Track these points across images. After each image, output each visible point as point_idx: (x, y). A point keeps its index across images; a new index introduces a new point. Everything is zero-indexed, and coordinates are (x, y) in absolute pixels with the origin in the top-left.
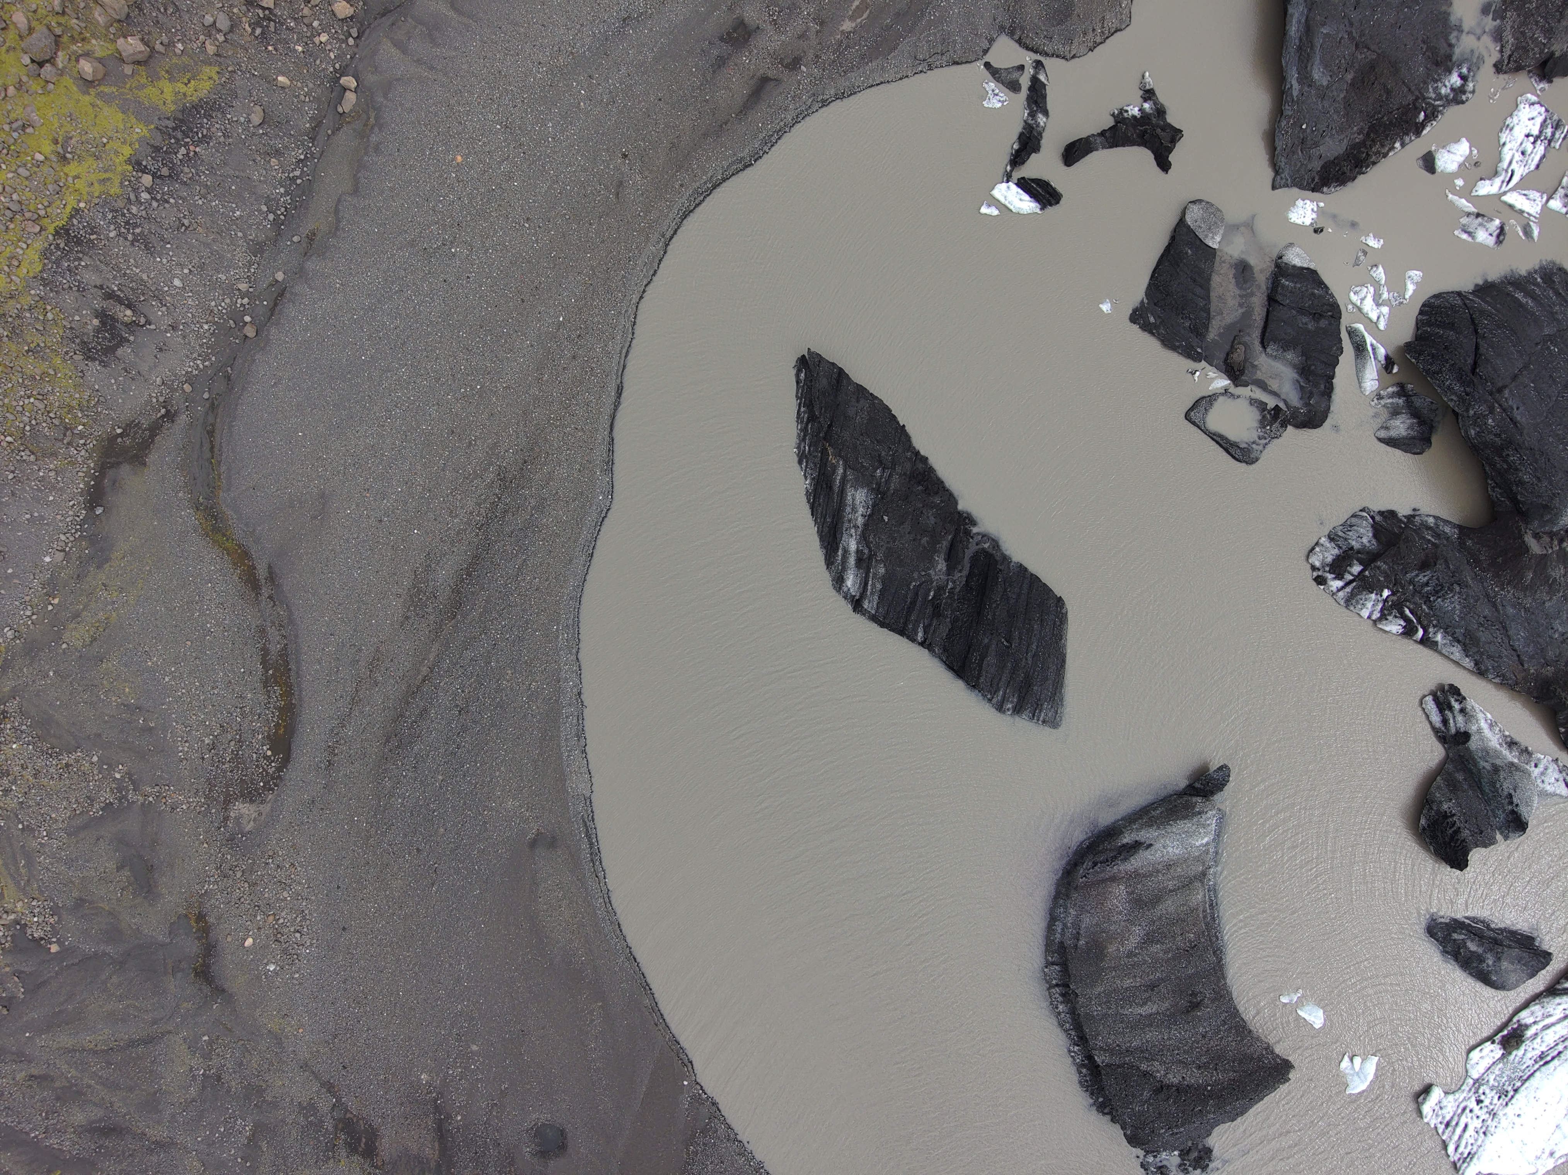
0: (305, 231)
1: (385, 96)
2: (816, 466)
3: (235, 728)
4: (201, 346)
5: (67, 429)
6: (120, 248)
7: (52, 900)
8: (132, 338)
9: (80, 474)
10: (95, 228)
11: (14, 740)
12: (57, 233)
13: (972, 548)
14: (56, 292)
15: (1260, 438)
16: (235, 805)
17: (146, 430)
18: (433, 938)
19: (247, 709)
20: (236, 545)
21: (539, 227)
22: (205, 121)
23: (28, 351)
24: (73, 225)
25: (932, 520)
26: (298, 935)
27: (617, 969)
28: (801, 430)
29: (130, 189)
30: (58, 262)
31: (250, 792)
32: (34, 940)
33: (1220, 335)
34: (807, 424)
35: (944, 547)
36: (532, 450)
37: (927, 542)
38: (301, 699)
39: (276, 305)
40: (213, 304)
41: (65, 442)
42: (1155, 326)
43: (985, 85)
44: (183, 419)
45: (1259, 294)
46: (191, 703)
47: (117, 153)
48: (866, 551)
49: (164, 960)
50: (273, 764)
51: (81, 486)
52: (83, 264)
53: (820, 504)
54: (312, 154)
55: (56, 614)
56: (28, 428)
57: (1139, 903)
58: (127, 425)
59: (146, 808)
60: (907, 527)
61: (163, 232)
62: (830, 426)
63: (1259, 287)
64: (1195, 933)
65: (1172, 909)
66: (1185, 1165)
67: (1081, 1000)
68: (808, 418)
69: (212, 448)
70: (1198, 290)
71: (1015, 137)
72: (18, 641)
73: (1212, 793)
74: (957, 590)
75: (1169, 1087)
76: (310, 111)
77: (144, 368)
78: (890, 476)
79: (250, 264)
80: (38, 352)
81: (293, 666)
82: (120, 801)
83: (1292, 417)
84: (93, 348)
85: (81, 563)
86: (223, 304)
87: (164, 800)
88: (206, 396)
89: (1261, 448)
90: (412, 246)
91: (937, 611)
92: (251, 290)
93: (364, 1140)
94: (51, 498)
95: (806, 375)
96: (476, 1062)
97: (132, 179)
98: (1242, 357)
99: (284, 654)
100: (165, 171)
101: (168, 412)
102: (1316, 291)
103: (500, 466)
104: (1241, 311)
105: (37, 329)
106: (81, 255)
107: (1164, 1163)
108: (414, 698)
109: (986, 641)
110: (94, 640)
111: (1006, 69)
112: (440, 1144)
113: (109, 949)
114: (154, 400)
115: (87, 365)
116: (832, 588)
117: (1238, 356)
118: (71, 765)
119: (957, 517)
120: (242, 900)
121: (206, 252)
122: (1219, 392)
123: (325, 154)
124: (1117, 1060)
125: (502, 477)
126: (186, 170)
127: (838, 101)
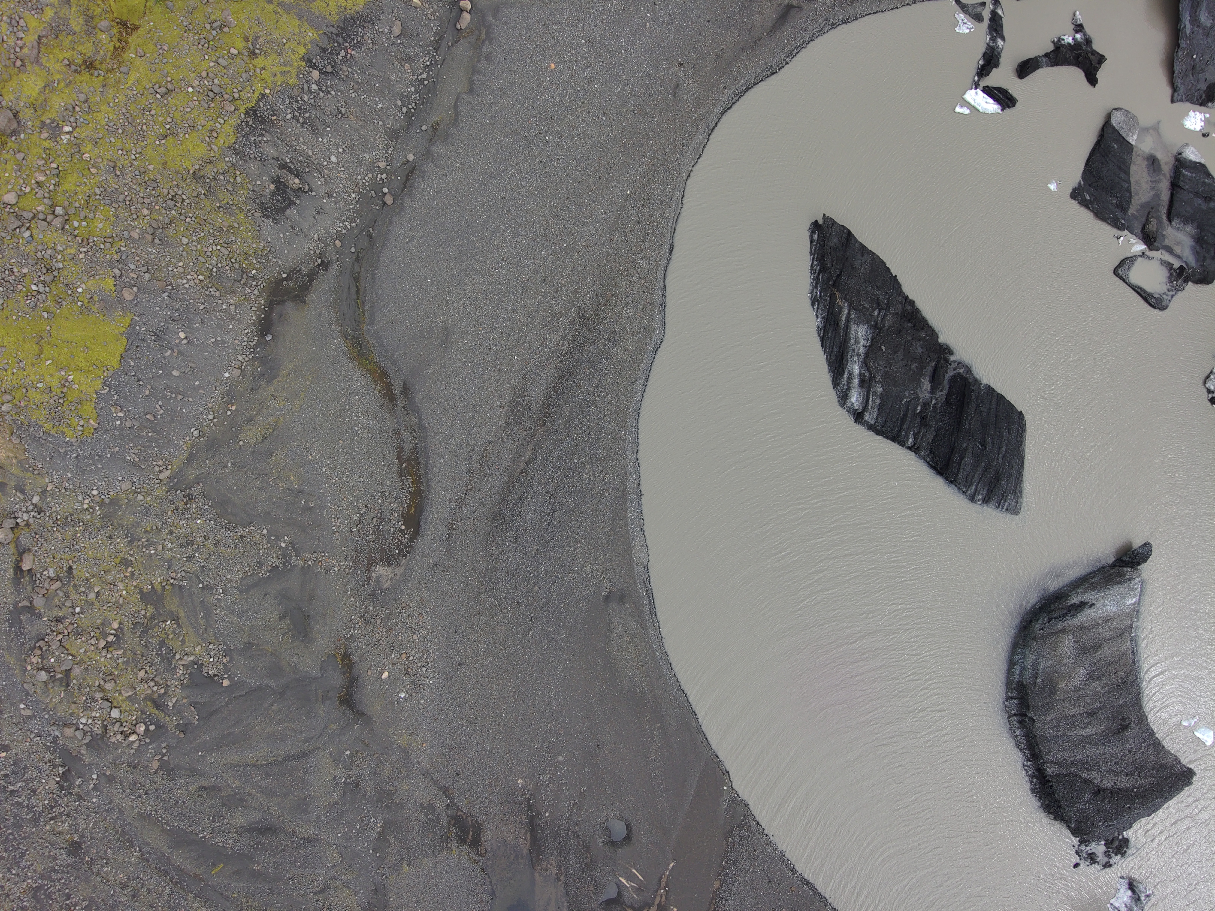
0: (431, 120)
1: (494, 16)
2: (825, 307)
3: (377, 508)
4: (349, 211)
5: (244, 273)
6: (294, 128)
7: (225, 644)
8: (298, 202)
9: (253, 308)
10: (276, 110)
11: (199, 516)
12: (247, 113)
13: (950, 373)
14: (244, 160)
15: (1169, 290)
16: (376, 568)
17: (305, 276)
18: (530, 672)
19: (387, 494)
20: (377, 366)
21: (614, 120)
22: (360, 30)
23: (219, 207)
24: (260, 107)
25: (920, 350)
26: (424, 669)
27: (672, 698)
28: (814, 279)
29: (304, 81)
30: (246, 136)
31: (388, 558)
32: (208, 676)
33: (1137, 211)
34: (819, 275)
35: (929, 371)
36: (605, 294)
37: (916, 367)
38: (428, 486)
39: (407, 179)
40: (359, 177)
41: (242, 282)
42: (1091, 202)
43: (956, 16)
44: (335, 268)
45: (1165, 181)
46: (342, 488)
47: (293, 51)
48: (867, 374)
49: (316, 690)
50: (406, 536)
51: (254, 318)
52: (265, 139)
53: (828, 338)
54: (436, 61)
55: (233, 419)
56: (215, 270)
57: (1083, 650)
58: (290, 271)
59: (306, 570)
60: (900, 355)
61: (325, 118)
62: (839, 276)
63: (1164, 175)
64: (1125, 673)
65: (1108, 654)
66: (1109, 851)
67: (1038, 725)
68: (820, 270)
69: (358, 291)
70: (1123, 175)
71: (981, 55)
72: (202, 439)
73: (1139, 564)
74: (939, 405)
75: (1105, 790)
76: (435, 27)
77: (305, 226)
78: (885, 315)
79: (388, 147)
80: (228, 209)
81: (421, 460)
82: (284, 564)
83: (1192, 275)
84: (268, 208)
85: (254, 378)
86: (366, 178)
87: (320, 564)
88: (353, 250)
89: (1169, 298)
90: (516, 134)
91: (924, 420)
92: (388, 167)
93: (471, 833)
94: (231, 327)
95: (818, 235)
96: (562, 769)
97: (306, 73)
98: (1155, 228)
99: (415, 451)
100: (329, 69)
101: (323, 262)
102: (1206, 180)
103: (580, 308)
104: (1152, 193)
105: (227, 190)
106: (264, 132)
107: (1093, 851)
108: (514, 487)
109: (965, 445)
110: (265, 438)
111: (972, 5)
112: (531, 835)
113: (272, 683)
114: (312, 252)
115: (263, 221)
116: (837, 403)
117: (1153, 226)
118: (245, 537)
119: (938, 348)
120: (381, 642)
121: (355, 136)
122: (1138, 254)
123: (446, 61)
124: (1063, 771)
125: (581, 316)
126: (345, 68)
127: (844, 26)
